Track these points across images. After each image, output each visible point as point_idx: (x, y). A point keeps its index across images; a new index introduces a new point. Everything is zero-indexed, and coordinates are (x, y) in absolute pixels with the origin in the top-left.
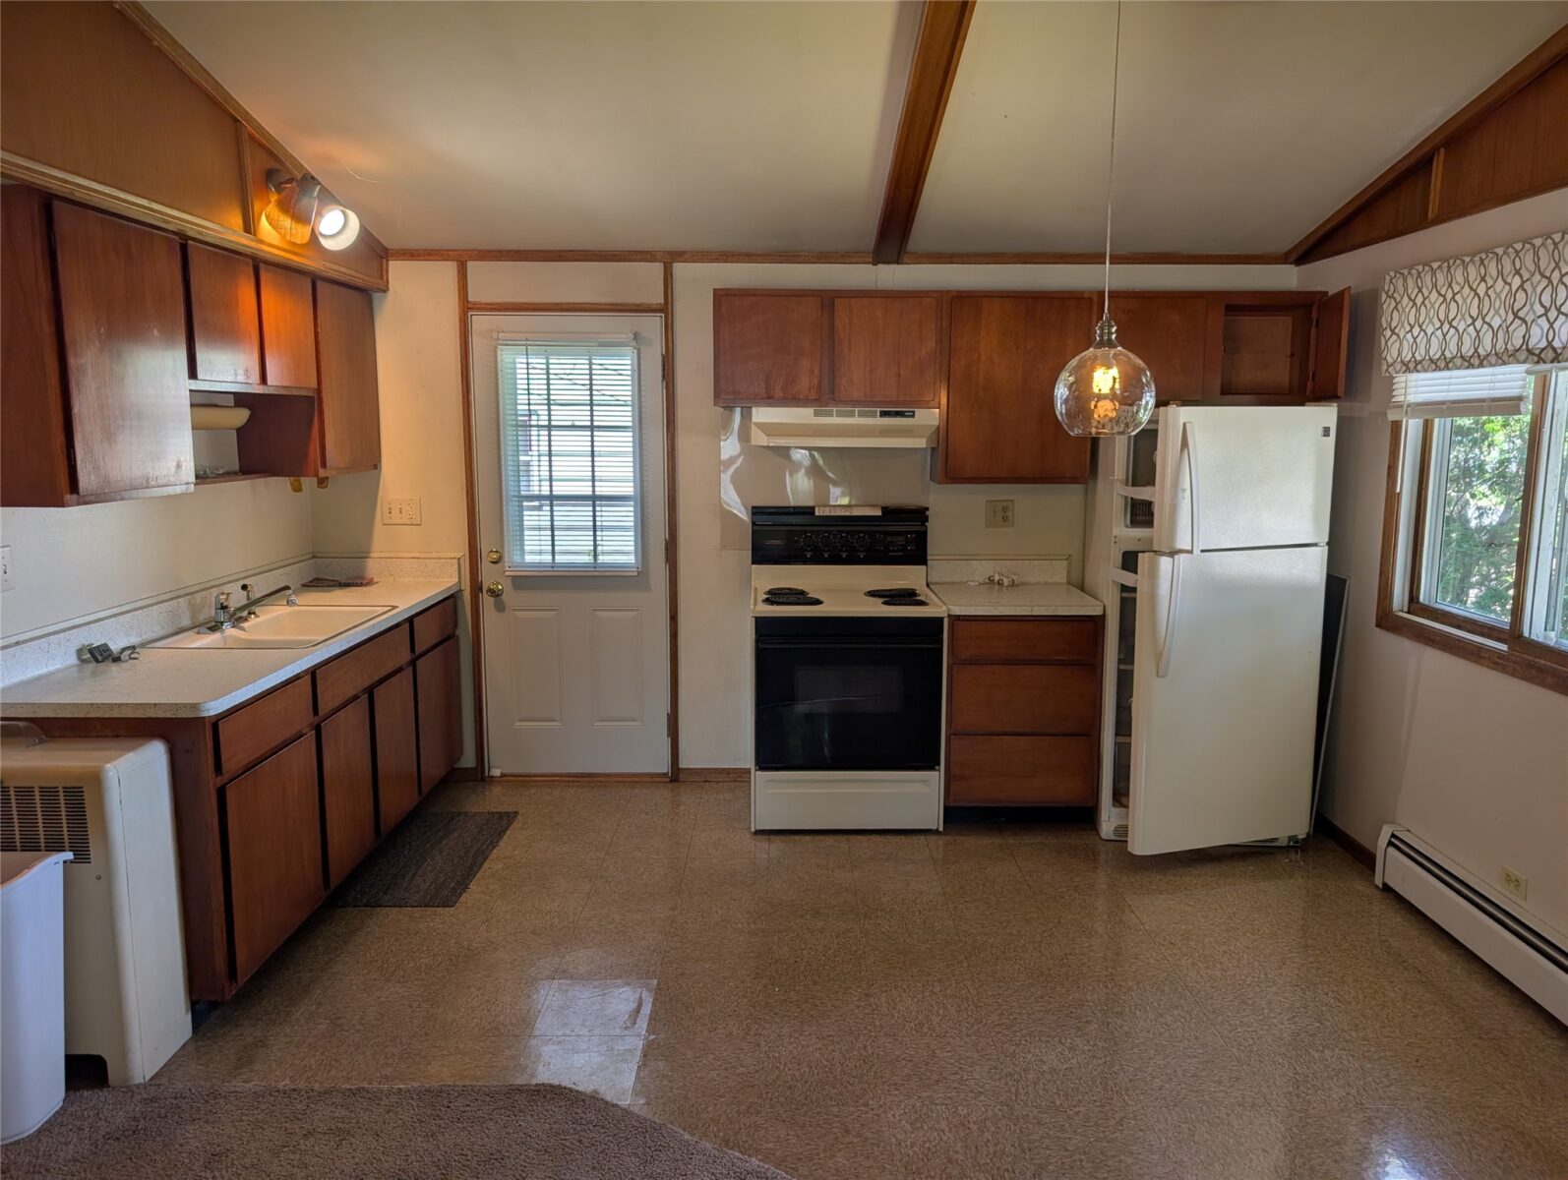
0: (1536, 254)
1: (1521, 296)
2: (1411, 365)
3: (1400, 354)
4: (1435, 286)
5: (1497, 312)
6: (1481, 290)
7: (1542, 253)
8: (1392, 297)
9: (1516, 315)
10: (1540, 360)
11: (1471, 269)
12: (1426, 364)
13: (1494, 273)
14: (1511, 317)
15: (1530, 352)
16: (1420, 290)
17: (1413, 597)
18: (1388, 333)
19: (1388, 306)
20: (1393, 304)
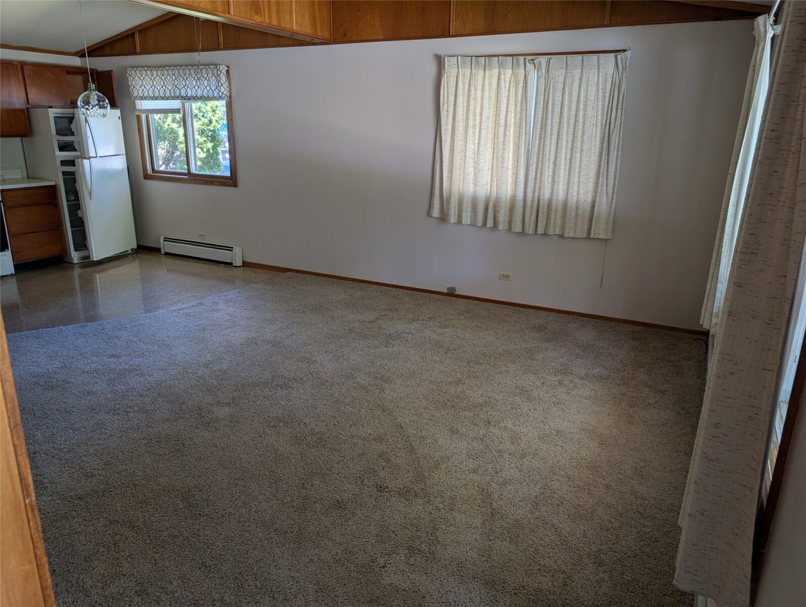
0: (178, 71)
1: (176, 81)
2: (144, 98)
3: (138, 94)
4: (147, 74)
5: (169, 85)
6: (163, 78)
7: (180, 71)
8: (131, 76)
9: (176, 87)
10: (185, 99)
11: (159, 71)
12: (149, 98)
13: (167, 74)
14: (174, 87)
15: (182, 97)
16: (142, 75)
17: (153, 169)
18: (132, 87)
19: (130, 79)
20: (132, 78)
